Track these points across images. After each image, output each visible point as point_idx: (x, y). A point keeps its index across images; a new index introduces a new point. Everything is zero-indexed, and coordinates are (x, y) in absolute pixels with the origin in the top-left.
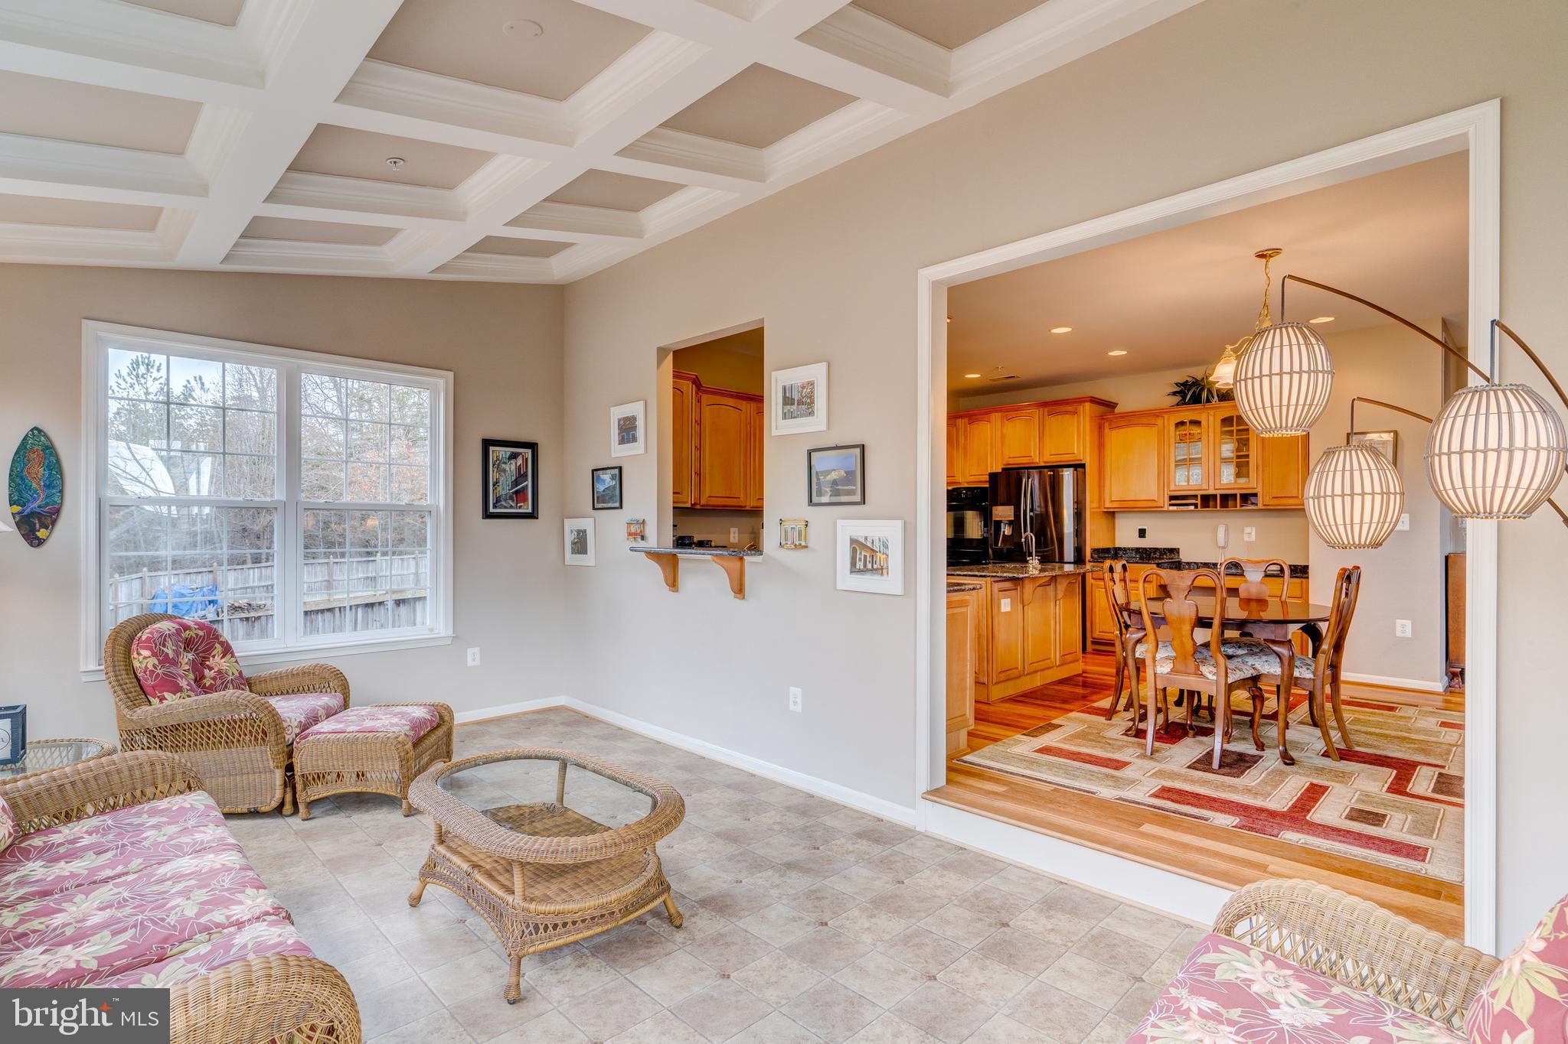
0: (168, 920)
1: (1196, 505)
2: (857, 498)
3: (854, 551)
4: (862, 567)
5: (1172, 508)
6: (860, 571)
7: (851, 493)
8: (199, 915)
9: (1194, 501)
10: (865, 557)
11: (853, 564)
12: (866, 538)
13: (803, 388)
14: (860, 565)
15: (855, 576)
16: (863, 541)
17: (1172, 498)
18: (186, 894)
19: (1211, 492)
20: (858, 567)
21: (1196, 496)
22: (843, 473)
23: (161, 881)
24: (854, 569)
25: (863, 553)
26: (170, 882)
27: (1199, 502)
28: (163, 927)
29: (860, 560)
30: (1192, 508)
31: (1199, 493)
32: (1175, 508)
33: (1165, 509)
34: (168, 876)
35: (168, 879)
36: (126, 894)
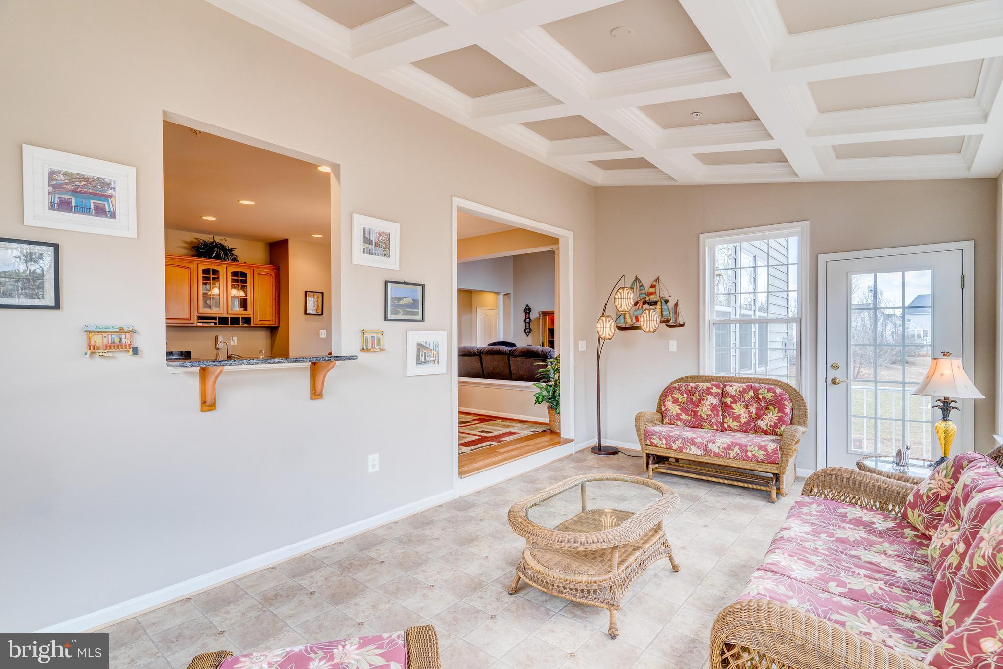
0: (824, 508)
1: (215, 323)
2: (419, 317)
3: (418, 350)
4: (423, 360)
5: (199, 325)
6: (422, 363)
7: (416, 314)
8: (812, 503)
9: (214, 321)
10: (425, 353)
11: (418, 359)
12: (426, 342)
13: (380, 235)
14: (422, 359)
15: (419, 366)
16: (424, 344)
17: (199, 318)
18: (810, 514)
19: (225, 315)
20: (420, 360)
21: (215, 318)
22: (411, 301)
23: (813, 524)
24: (419, 363)
25: (424, 352)
26: (810, 521)
27: (217, 321)
28: (828, 506)
29: (422, 355)
30: (212, 325)
31: (218, 316)
32: (201, 325)
33: (195, 325)
34: (809, 524)
35: (810, 523)
36: (831, 527)
